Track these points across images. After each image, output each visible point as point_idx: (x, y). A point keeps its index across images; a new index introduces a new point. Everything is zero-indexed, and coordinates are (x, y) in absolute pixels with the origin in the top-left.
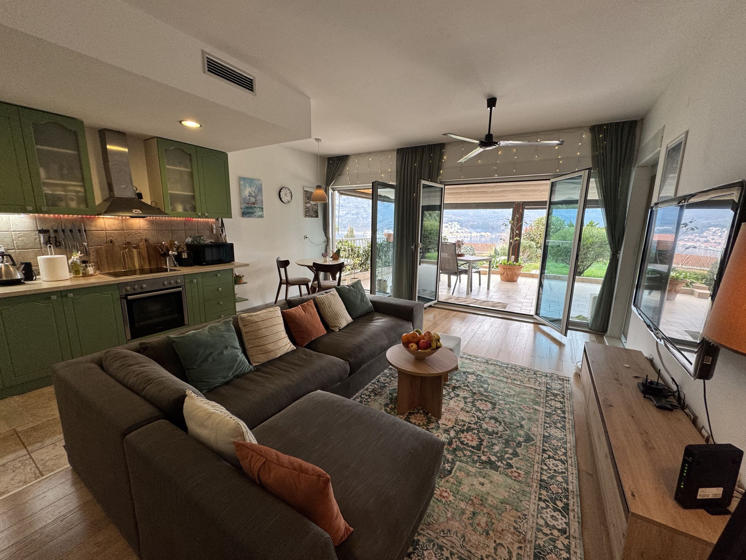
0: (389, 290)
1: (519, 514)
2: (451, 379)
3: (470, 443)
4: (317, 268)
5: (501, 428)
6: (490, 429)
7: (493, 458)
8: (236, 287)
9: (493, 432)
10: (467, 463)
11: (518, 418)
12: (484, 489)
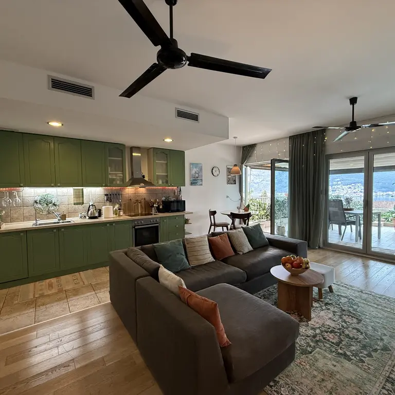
0: (286, 234)
1: (361, 391)
2: (325, 298)
3: (331, 340)
4: (233, 216)
5: (361, 337)
6: (351, 336)
7: (348, 353)
8: (186, 225)
9: (354, 338)
10: (325, 351)
11: (379, 333)
12: (335, 369)
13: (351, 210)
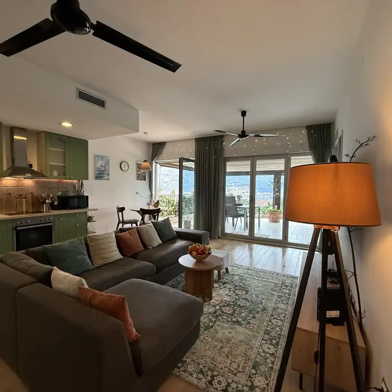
1: (249, 347)
3: (227, 312)
5: (248, 304)
7: (240, 320)
9: (243, 306)
10: (223, 322)
12: (230, 335)
13: (241, 205)
